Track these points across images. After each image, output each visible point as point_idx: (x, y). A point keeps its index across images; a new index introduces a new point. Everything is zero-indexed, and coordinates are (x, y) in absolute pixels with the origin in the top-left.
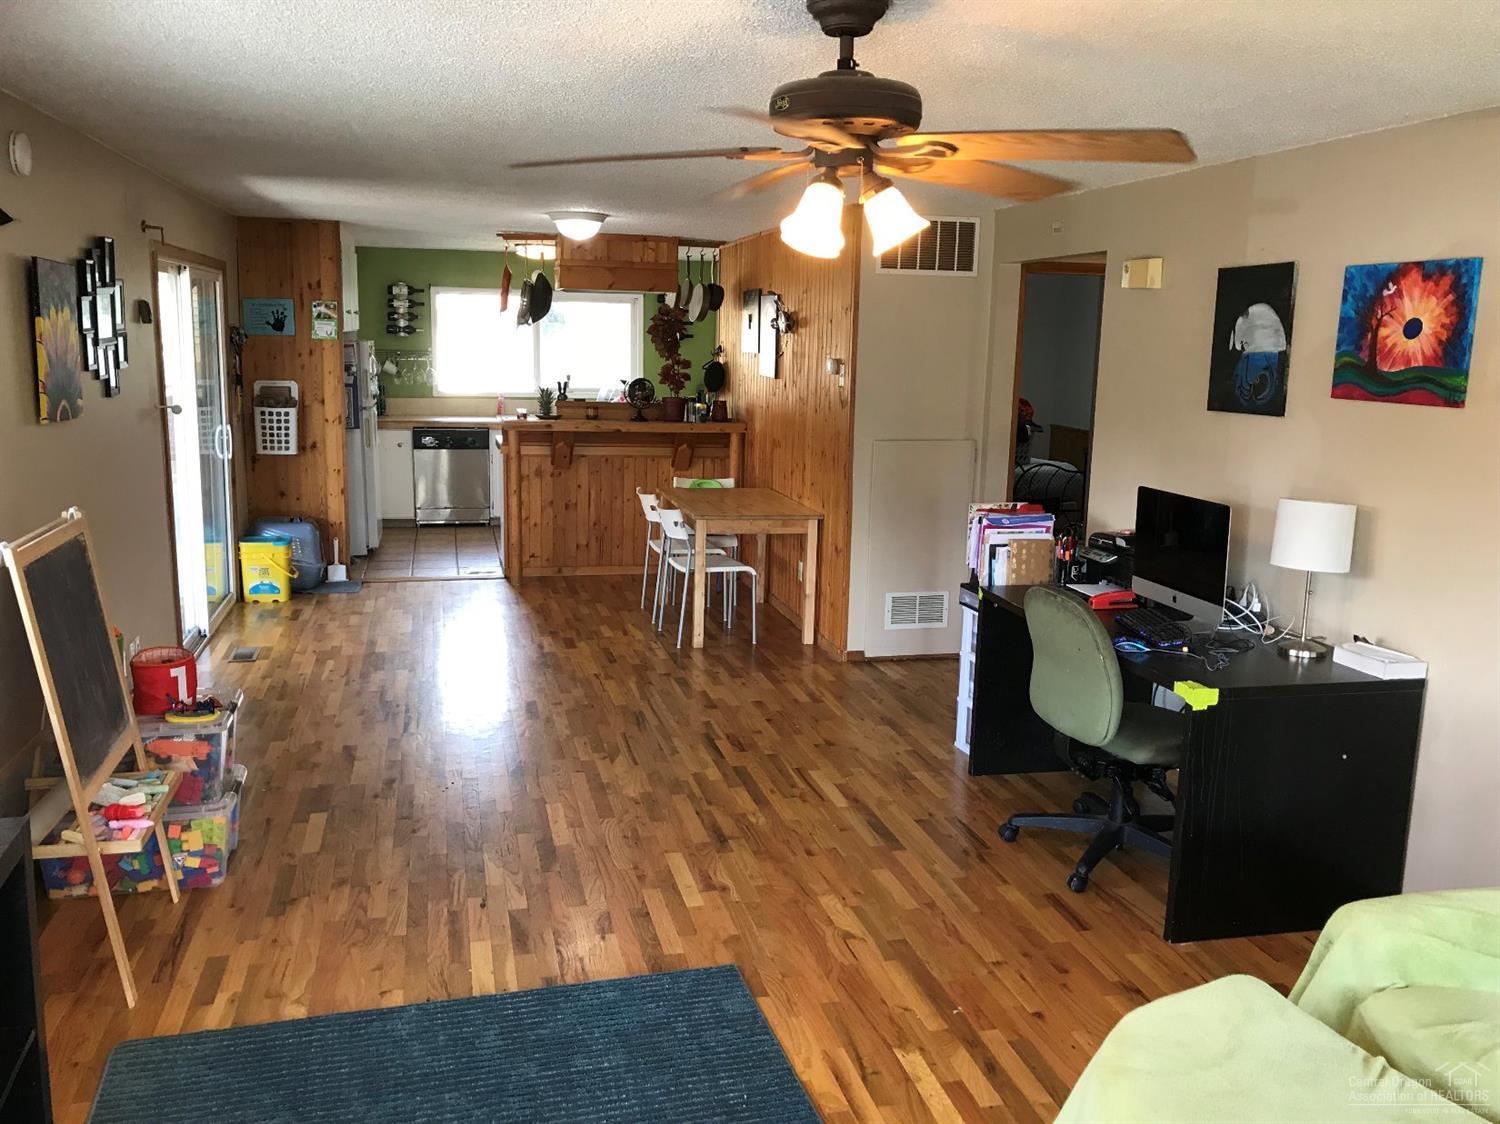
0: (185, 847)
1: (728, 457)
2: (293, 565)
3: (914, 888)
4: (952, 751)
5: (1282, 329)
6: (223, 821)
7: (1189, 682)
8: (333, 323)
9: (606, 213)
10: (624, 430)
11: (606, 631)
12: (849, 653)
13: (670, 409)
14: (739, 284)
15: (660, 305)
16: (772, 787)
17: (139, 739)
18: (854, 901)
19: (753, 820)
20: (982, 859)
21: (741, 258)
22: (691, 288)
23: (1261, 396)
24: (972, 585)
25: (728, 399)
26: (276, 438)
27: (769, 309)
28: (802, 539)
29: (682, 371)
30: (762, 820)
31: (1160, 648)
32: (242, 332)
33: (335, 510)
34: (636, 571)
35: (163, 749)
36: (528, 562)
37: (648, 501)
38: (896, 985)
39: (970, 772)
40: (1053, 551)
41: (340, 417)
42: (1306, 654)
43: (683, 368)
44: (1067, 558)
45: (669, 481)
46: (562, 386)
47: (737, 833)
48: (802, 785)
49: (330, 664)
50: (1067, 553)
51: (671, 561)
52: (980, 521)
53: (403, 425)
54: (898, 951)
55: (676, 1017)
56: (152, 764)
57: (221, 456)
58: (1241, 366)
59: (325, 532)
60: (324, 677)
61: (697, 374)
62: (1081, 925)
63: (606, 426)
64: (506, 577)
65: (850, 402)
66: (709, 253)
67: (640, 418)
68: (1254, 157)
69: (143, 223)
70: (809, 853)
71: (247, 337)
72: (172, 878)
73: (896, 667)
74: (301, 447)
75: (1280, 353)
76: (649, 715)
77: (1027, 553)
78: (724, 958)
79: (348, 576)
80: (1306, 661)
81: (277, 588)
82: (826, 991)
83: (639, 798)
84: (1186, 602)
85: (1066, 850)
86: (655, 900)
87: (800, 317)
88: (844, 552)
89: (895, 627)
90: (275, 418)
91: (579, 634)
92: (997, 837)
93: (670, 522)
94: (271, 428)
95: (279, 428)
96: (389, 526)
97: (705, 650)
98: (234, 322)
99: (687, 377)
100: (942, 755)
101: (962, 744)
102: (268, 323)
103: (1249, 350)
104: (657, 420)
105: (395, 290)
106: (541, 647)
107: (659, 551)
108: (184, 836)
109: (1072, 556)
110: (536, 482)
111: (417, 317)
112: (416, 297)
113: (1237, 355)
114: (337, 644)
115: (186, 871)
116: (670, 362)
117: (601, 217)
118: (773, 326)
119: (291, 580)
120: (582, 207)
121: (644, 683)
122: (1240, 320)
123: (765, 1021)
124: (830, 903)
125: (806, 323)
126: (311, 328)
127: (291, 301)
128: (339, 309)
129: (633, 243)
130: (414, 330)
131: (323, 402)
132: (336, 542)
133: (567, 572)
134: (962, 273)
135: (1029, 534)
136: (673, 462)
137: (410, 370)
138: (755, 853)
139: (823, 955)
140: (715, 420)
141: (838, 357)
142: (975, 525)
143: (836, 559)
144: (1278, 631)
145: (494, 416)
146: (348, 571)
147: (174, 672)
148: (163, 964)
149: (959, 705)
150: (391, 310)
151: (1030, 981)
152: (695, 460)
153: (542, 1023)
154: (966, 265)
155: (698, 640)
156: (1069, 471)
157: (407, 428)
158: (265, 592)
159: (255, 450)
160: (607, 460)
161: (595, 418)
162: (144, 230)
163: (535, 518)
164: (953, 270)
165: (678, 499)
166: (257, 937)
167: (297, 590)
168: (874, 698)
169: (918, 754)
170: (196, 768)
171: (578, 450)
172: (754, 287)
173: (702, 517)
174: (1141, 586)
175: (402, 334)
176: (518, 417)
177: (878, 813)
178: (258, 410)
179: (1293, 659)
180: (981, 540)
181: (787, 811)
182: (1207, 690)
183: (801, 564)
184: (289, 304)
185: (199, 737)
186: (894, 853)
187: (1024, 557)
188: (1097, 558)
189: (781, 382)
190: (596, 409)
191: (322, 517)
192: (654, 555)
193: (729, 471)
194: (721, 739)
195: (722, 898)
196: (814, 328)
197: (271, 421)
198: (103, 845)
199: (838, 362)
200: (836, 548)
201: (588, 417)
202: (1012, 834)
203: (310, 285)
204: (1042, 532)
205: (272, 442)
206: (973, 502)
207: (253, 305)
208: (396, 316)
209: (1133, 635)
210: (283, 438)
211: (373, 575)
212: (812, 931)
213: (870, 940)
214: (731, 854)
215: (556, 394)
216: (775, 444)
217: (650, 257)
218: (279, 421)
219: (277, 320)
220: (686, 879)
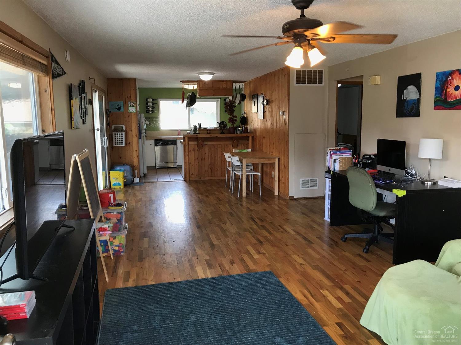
0: (114, 244)
1: (249, 144)
2: (125, 177)
3: (319, 253)
4: (324, 221)
5: (418, 92)
6: (124, 236)
7: (397, 189)
8: (134, 108)
9: (214, 72)
10: (218, 136)
11: (217, 193)
12: (289, 197)
13: (231, 130)
14: (250, 93)
15: (225, 102)
16: (273, 230)
17: (102, 213)
18: (302, 256)
19: (269, 237)
20: (337, 246)
21: (251, 85)
22: (236, 95)
23: (412, 112)
24: (329, 171)
25: (248, 127)
26: (119, 141)
27: (261, 99)
28: (273, 164)
29: (235, 119)
30: (272, 238)
31: (387, 182)
32: (109, 110)
33: (135, 162)
34: (222, 178)
35: (108, 216)
36: (191, 176)
37: (227, 155)
38: (318, 275)
39: (330, 225)
40: (352, 160)
41: (137, 135)
42: (430, 183)
43: (235, 118)
44: (357, 162)
45: (233, 151)
46: (200, 124)
47: (265, 241)
48: (282, 229)
49: (140, 203)
50: (357, 160)
51: (235, 172)
52: (330, 153)
53: (152, 139)
54: (316, 268)
55: (257, 283)
56: (105, 219)
57: (104, 146)
58: (406, 104)
59: (133, 168)
60: (139, 206)
61: (239, 119)
62: (368, 261)
63: (213, 135)
64: (185, 180)
65: (287, 124)
66: (241, 85)
67: (223, 133)
68: (407, 45)
69: (90, 77)
70: (287, 245)
71: (111, 112)
72: (111, 252)
73: (304, 201)
74: (126, 144)
75: (418, 99)
76: (233, 213)
77: (345, 161)
78: (268, 269)
79: (140, 181)
80: (430, 185)
81: (121, 184)
82: (297, 277)
83: (235, 233)
84: (393, 170)
85: (361, 243)
86: (246, 257)
87: (271, 100)
88: (287, 167)
89: (303, 189)
90: (119, 135)
91: (209, 194)
92: (341, 241)
93: (235, 160)
94: (118, 138)
95: (120, 138)
96: (149, 168)
97: (246, 197)
98: (107, 108)
99: (236, 120)
100: (321, 221)
101: (327, 218)
102: (116, 108)
103: (408, 99)
104: (227, 133)
105: (148, 100)
106: (199, 197)
107: (231, 170)
108: (114, 241)
109: (358, 161)
110: (193, 152)
111: (154, 108)
112: (154, 102)
113: (405, 101)
114: (141, 198)
115: (115, 251)
116: (231, 116)
117: (213, 74)
118: (262, 104)
119: (124, 182)
120: (208, 71)
121: (230, 206)
122: (405, 91)
123: (282, 283)
124: (295, 257)
125: (273, 101)
126: (128, 109)
127: (122, 102)
128: (136, 104)
129: (220, 82)
130: (154, 111)
131: (132, 131)
132: (136, 171)
133: (202, 179)
134: (320, 85)
135: (344, 156)
136: (232, 146)
137: (153, 123)
138: (271, 245)
139: (295, 268)
140: (244, 133)
141: (283, 110)
142: (329, 154)
143: (284, 169)
144: (421, 178)
145: (178, 136)
146: (140, 180)
147: (110, 195)
148: (113, 273)
149: (326, 207)
150: (147, 106)
151: (355, 274)
152: (239, 145)
153: (220, 284)
154: (321, 82)
155: (244, 194)
156: (350, 146)
157: (153, 140)
158: (117, 185)
159: (113, 145)
160: (213, 146)
161: (210, 133)
162: (90, 80)
163: (193, 162)
164: (317, 84)
165: (236, 154)
166: (137, 266)
167: (126, 185)
168: (299, 208)
169: (314, 221)
170: (117, 221)
171: (205, 143)
172: (255, 93)
173: (245, 158)
174: (380, 168)
175: (151, 113)
176: (188, 133)
177: (304, 235)
178: (114, 133)
179: (426, 185)
180: (331, 158)
181: (278, 236)
182: (402, 191)
183: (273, 172)
184: (122, 103)
185: (118, 213)
186: (311, 245)
187: (344, 162)
188: (365, 161)
189: (265, 120)
190: (210, 131)
191: (132, 164)
192: (229, 171)
193: (249, 147)
194: (256, 218)
195: (264, 256)
196: (275, 103)
197: (117, 136)
198: (99, 237)
199: (284, 112)
200: (285, 166)
201: (208, 133)
202: (345, 240)
203: (128, 97)
204: (348, 155)
205: (118, 142)
206: (328, 147)
207: (112, 103)
208: (149, 107)
209: (378, 179)
210: (121, 141)
211: (146, 181)
212: (291, 263)
213: (308, 265)
214: (265, 246)
215: (198, 127)
216: (264, 138)
217: (225, 86)
218: (120, 136)
219: (118, 107)
220: (252, 251)
